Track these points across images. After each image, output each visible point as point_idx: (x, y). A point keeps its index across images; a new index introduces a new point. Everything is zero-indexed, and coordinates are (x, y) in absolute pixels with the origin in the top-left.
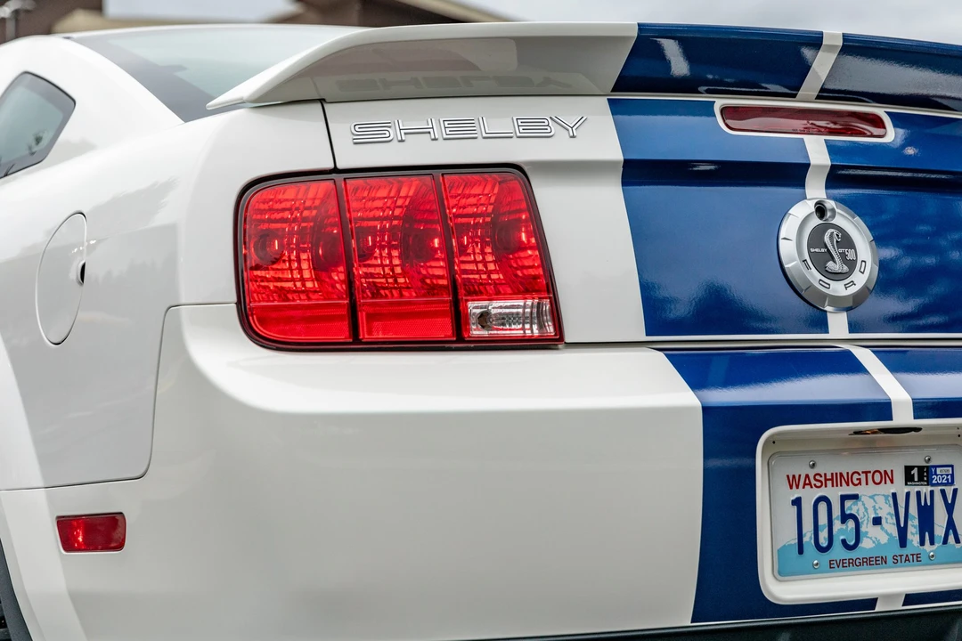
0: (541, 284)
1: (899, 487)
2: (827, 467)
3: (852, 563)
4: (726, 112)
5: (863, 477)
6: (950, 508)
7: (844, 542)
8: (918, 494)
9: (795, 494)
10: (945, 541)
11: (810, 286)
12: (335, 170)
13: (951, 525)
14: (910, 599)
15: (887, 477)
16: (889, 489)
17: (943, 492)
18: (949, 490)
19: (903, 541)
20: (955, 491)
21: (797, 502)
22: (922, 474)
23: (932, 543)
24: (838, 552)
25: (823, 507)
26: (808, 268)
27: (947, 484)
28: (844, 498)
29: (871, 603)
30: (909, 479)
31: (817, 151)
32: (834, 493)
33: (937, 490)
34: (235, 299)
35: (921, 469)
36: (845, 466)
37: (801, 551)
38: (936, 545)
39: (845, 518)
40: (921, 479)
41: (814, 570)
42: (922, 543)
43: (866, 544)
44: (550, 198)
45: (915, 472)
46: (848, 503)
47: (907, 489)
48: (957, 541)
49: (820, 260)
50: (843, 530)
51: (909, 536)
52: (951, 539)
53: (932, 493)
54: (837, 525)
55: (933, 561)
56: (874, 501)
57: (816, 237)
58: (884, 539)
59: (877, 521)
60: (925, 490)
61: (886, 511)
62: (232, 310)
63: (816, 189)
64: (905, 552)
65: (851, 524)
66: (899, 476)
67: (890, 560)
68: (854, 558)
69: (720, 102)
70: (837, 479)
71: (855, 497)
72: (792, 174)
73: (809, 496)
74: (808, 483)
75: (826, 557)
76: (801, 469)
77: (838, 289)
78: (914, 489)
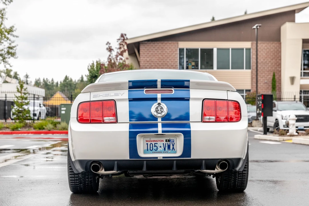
0: (115, 115)
1: (165, 142)
2: (153, 139)
3: (156, 152)
4: (146, 91)
5: (158, 141)
6: (173, 146)
7: (155, 149)
8: (168, 143)
9: (147, 143)
10: (172, 150)
11: (155, 115)
12: (90, 101)
13: (173, 148)
14: (163, 157)
15: (162, 141)
16: (163, 142)
17: (172, 143)
18: (173, 143)
19: (165, 150)
20: (174, 143)
21: (147, 144)
22: (169, 141)
23: (170, 150)
24: (154, 151)
25: (151, 145)
26: (155, 112)
27: (173, 142)
28: (155, 144)
29: (157, 158)
30: (166, 141)
31: (159, 96)
32: (153, 143)
33: (171, 143)
34: (76, 117)
35: (168, 140)
36: (156, 139)
37: (148, 150)
38: (171, 151)
39: (155, 146)
40: (168, 141)
41: (150, 153)
42: (168, 150)
43: (158, 150)
44: (118, 104)
45: (167, 140)
46: (156, 144)
47: (166, 143)
48: (174, 150)
49: (157, 111)
50: (155, 148)
51: (166, 149)
52: (173, 150)
53: (170, 143)
54: (154, 147)
55: (170, 153)
56: (160, 144)
57: (157, 108)
58: (161, 149)
59: (160, 147)
60: (169, 143)
61: (162, 146)
62: (76, 119)
63: (159, 101)
64: (165, 151)
65: (156, 147)
66: (165, 141)
67: (163, 152)
68: (156, 151)
69: (145, 89)
70: (154, 141)
71: (157, 143)
72: (155, 99)
73: (149, 143)
74: (149, 141)
75: (152, 151)
76: (148, 139)
77: (159, 115)
78: (167, 143)
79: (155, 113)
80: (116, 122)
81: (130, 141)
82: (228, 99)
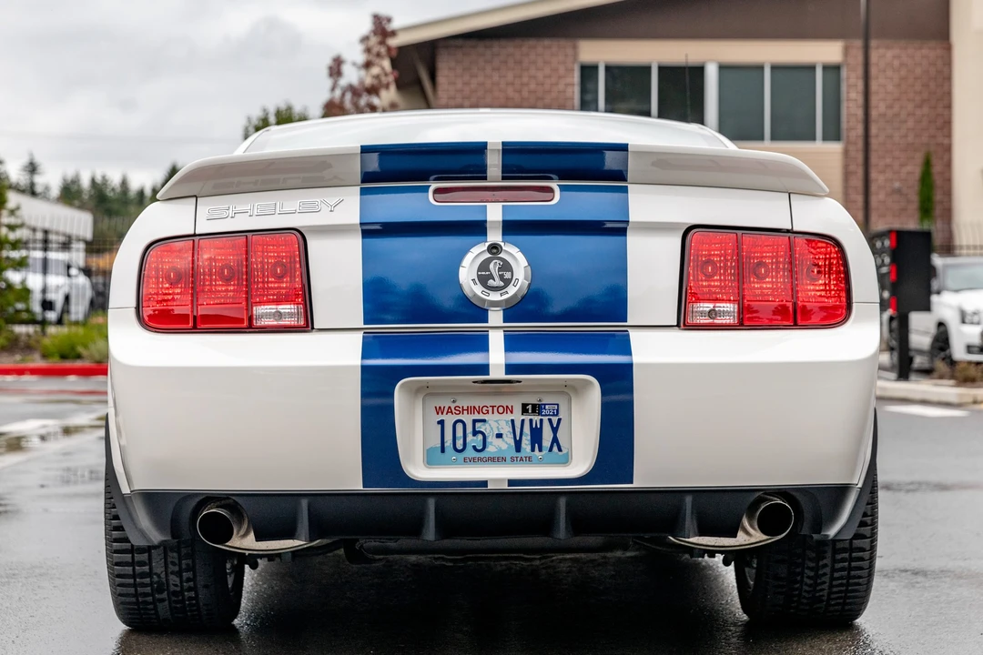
0: (304, 296)
1: (517, 416)
2: (464, 402)
3: (480, 460)
4: (437, 191)
5: (490, 409)
6: (555, 430)
7: (474, 447)
8: (531, 421)
9: (440, 417)
10: (551, 450)
11: (475, 295)
12: (195, 235)
13: (555, 440)
14: (512, 482)
15: (508, 409)
16: (509, 417)
17: (550, 420)
18: (555, 420)
19: (518, 446)
20: (559, 420)
21: (441, 423)
23: (540, 450)
24: (470, 453)
25: (460, 427)
26: (475, 284)
27: (554, 415)
28: (475, 421)
29: (484, 483)
30: (524, 410)
31: (494, 213)
32: (468, 419)
33: (545, 419)
35: (534, 406)
36: (478, 402)
37: (443, 450)
38: (545, 452)
39: (475, 433)
40: (534, 411)
41: (454, 463)
42: (533, 450)
43: (491, 449)
44: (318, 249)
45: (530, 407)
46: (478, 425)
47: (523, 417)
48: (560, 450)
50: (477, 441)
51: (523, 445)
52: (555, 448)
53: (541, 420)
54: (470, 437)
55: (541, 462)
56: (497, 423)
58: (504, 447)
59: (499, 436)
60: (536, 418)
61: (506, 430)
62: (132, 312)
63: (495, 236)
64: (519, 455)
65: (480, 437)
66: (518, 409)
67: (508, 459)
68: (481, 454)
69: (434, 185)
70: (471, 410)
71: (484, 421)
72: (477, 228)
73: (449, 420)
74: (450, 411)
75: (461, 456)
76: (446, 403)
77: (495, 297)
78: (527, 418)
79: (479, 289)
80: (307, 325)
81: (365, 410)
82: (795, 229)
